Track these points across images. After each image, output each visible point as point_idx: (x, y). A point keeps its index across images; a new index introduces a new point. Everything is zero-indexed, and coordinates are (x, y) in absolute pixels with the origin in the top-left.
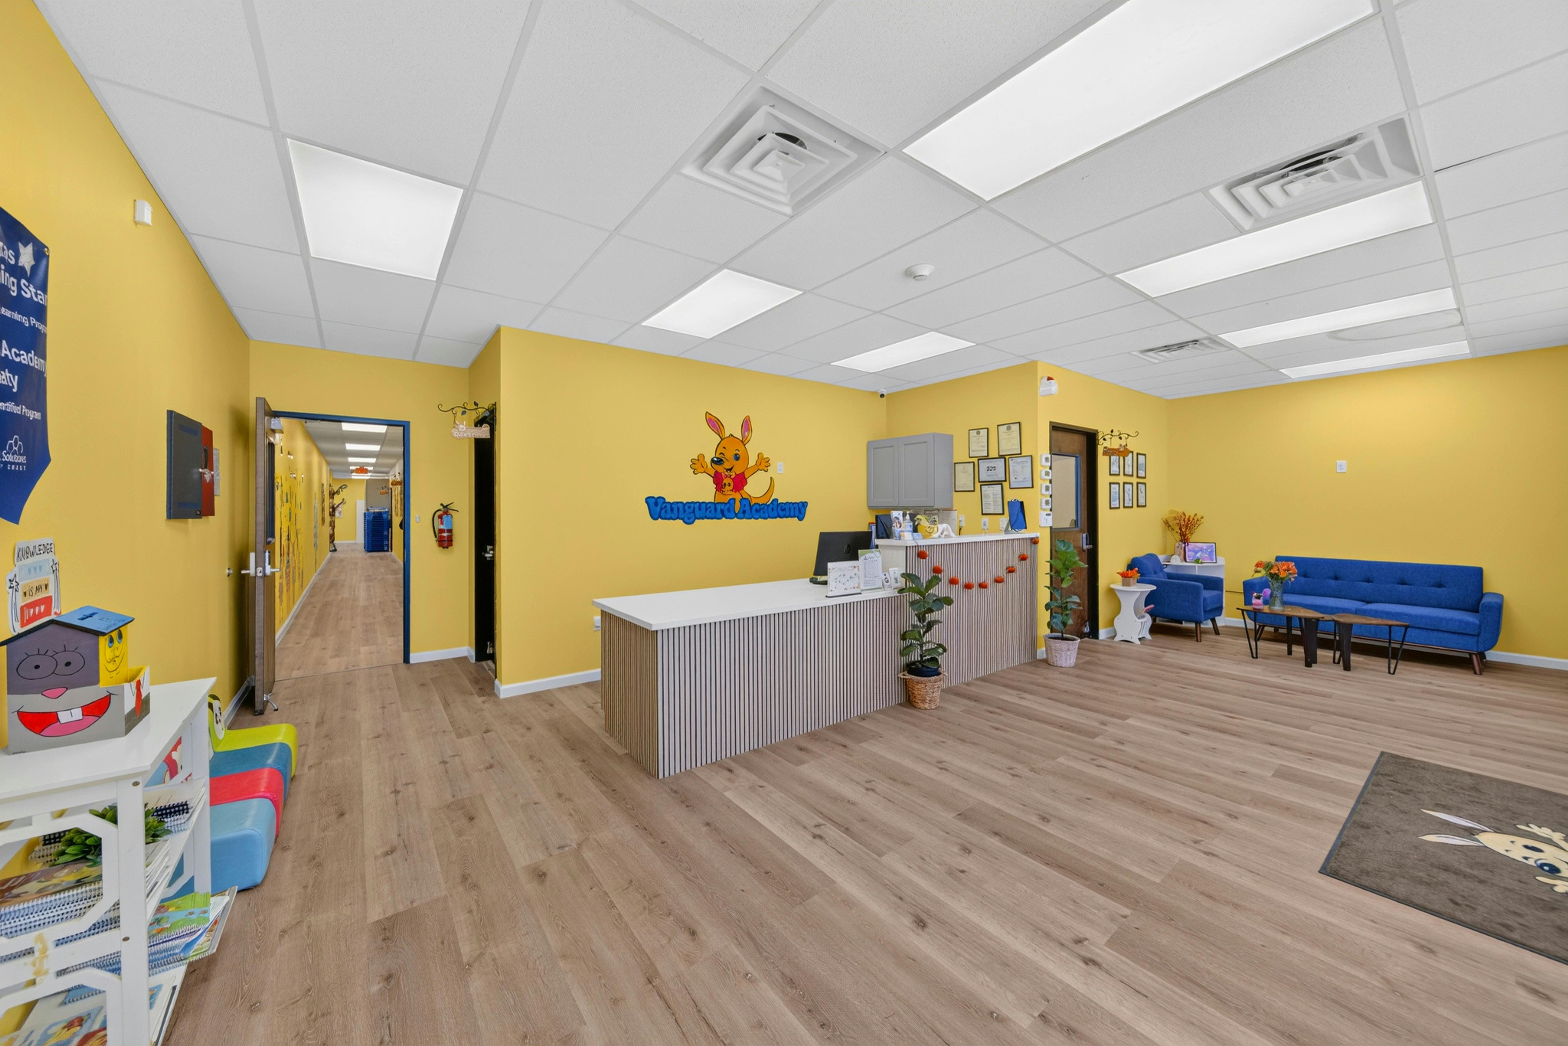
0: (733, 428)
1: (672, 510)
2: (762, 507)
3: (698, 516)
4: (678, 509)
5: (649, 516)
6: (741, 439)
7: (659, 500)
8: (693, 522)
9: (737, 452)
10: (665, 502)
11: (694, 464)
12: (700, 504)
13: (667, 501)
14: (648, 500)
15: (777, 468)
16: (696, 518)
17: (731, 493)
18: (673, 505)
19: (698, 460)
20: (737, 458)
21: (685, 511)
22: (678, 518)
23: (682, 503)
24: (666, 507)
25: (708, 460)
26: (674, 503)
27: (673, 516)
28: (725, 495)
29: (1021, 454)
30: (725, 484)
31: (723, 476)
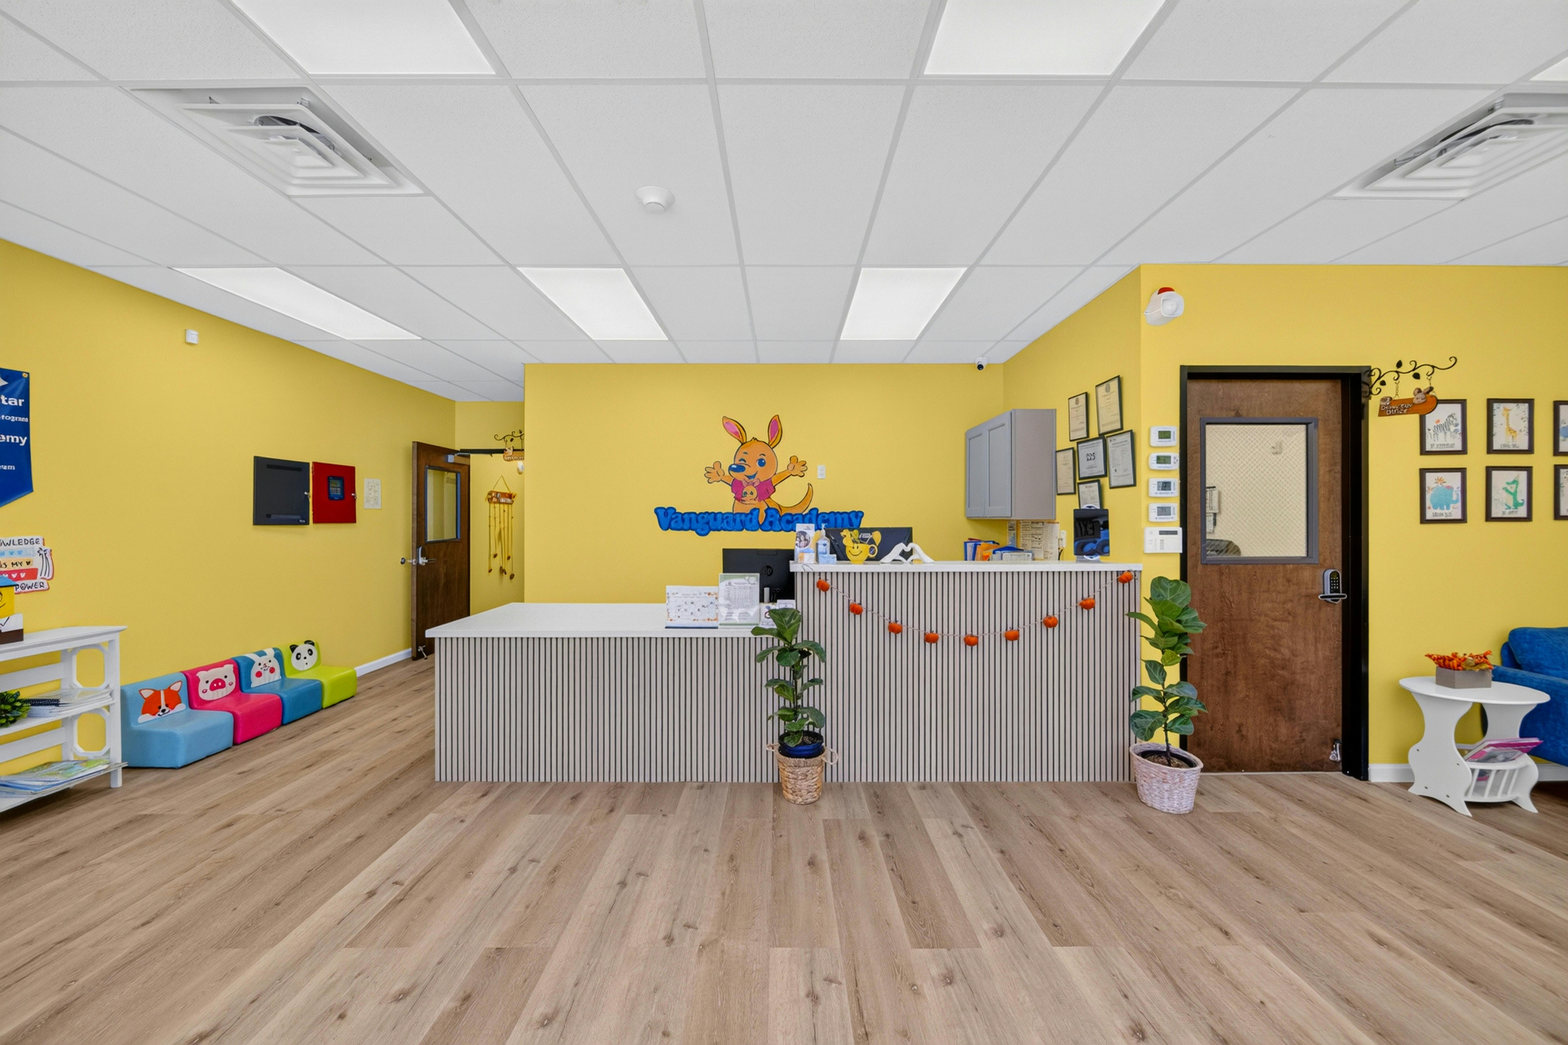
0: (758, 430)
1: (683, 520)
2: (795, 518)
3: (713, 528)
4: (690, 519)
5: (659, 526)
6: (767, 443)
7: (669, 511)
8: (706, 534)
9: (763, 457)
10: (675, 513)
11: (708, 472)
12: (716, 514)
13: (677, 511)
14: (657, 511)
15: (817, 473)
16: (711, 529)
17: (753, 502)
18: (684, 517)
19: (714, 468)
20: (762, 463)
21: (697, 522)
22: (690, 529)
23: (695, 513)
24: (677, 517)
25: (725, 468)
26: (685, 513)
27: (685, 527)
28: (746, 504)
29: (1122, 428)
30: (746, 493)
31: (744, 484)
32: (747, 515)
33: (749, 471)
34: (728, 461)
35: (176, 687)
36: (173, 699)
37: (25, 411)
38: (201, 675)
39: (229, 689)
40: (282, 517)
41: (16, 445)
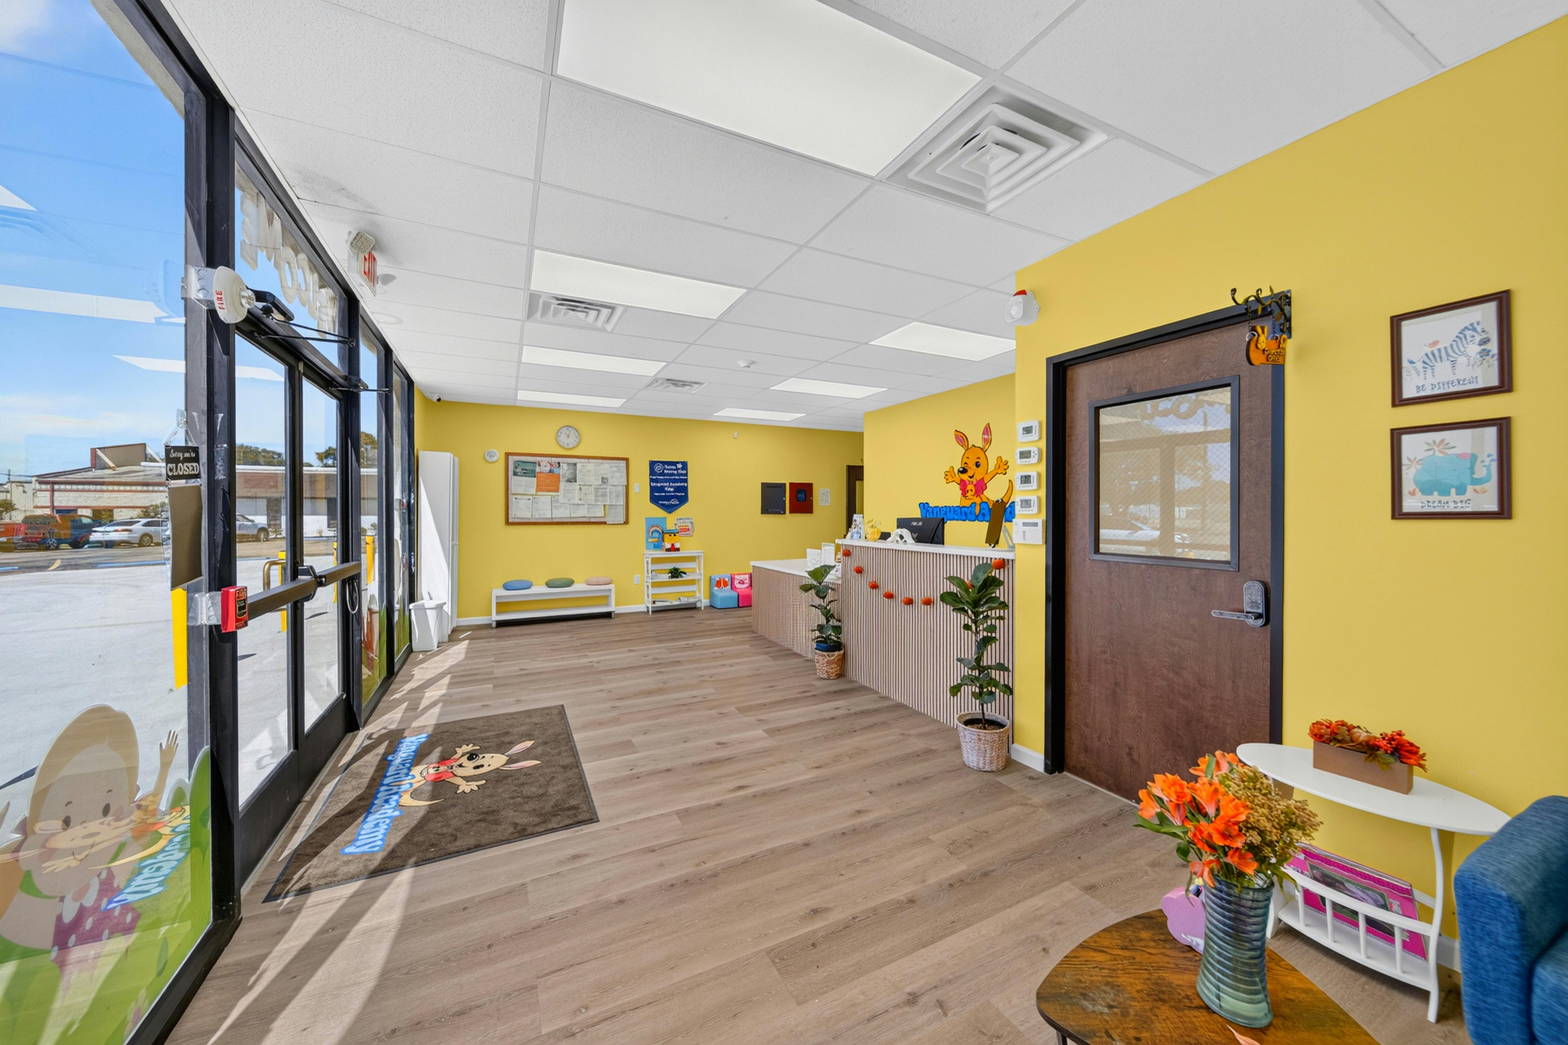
1: (933, 513)
6: (982, 447)
9: (979, 459)
11: (946, 475)
12: (951, 507)
17: (974, 497)
19: (949, 472)
20: (978, 465)
24: (929, 510)
25: (956, 471)
28: (969, 499)
30: (968, 491)
31: (967, 482)
32: (968, 508)
33: (970, 473)
34: (958, 466)
35: (727, 579)
36: (726, 584)
37: (686, 475)
38: (736, 577)
39: (746, 585)
40: (775, 510)
41: (684, 486)
